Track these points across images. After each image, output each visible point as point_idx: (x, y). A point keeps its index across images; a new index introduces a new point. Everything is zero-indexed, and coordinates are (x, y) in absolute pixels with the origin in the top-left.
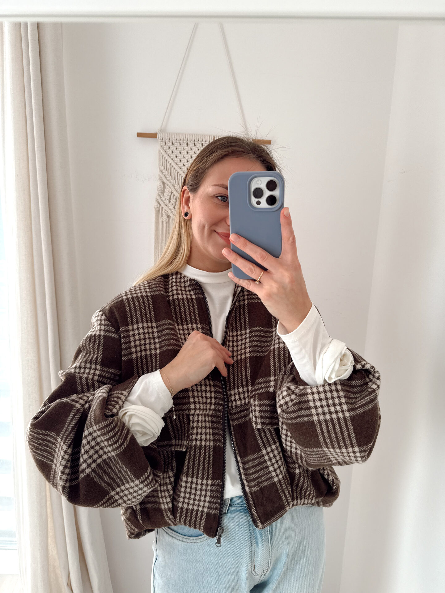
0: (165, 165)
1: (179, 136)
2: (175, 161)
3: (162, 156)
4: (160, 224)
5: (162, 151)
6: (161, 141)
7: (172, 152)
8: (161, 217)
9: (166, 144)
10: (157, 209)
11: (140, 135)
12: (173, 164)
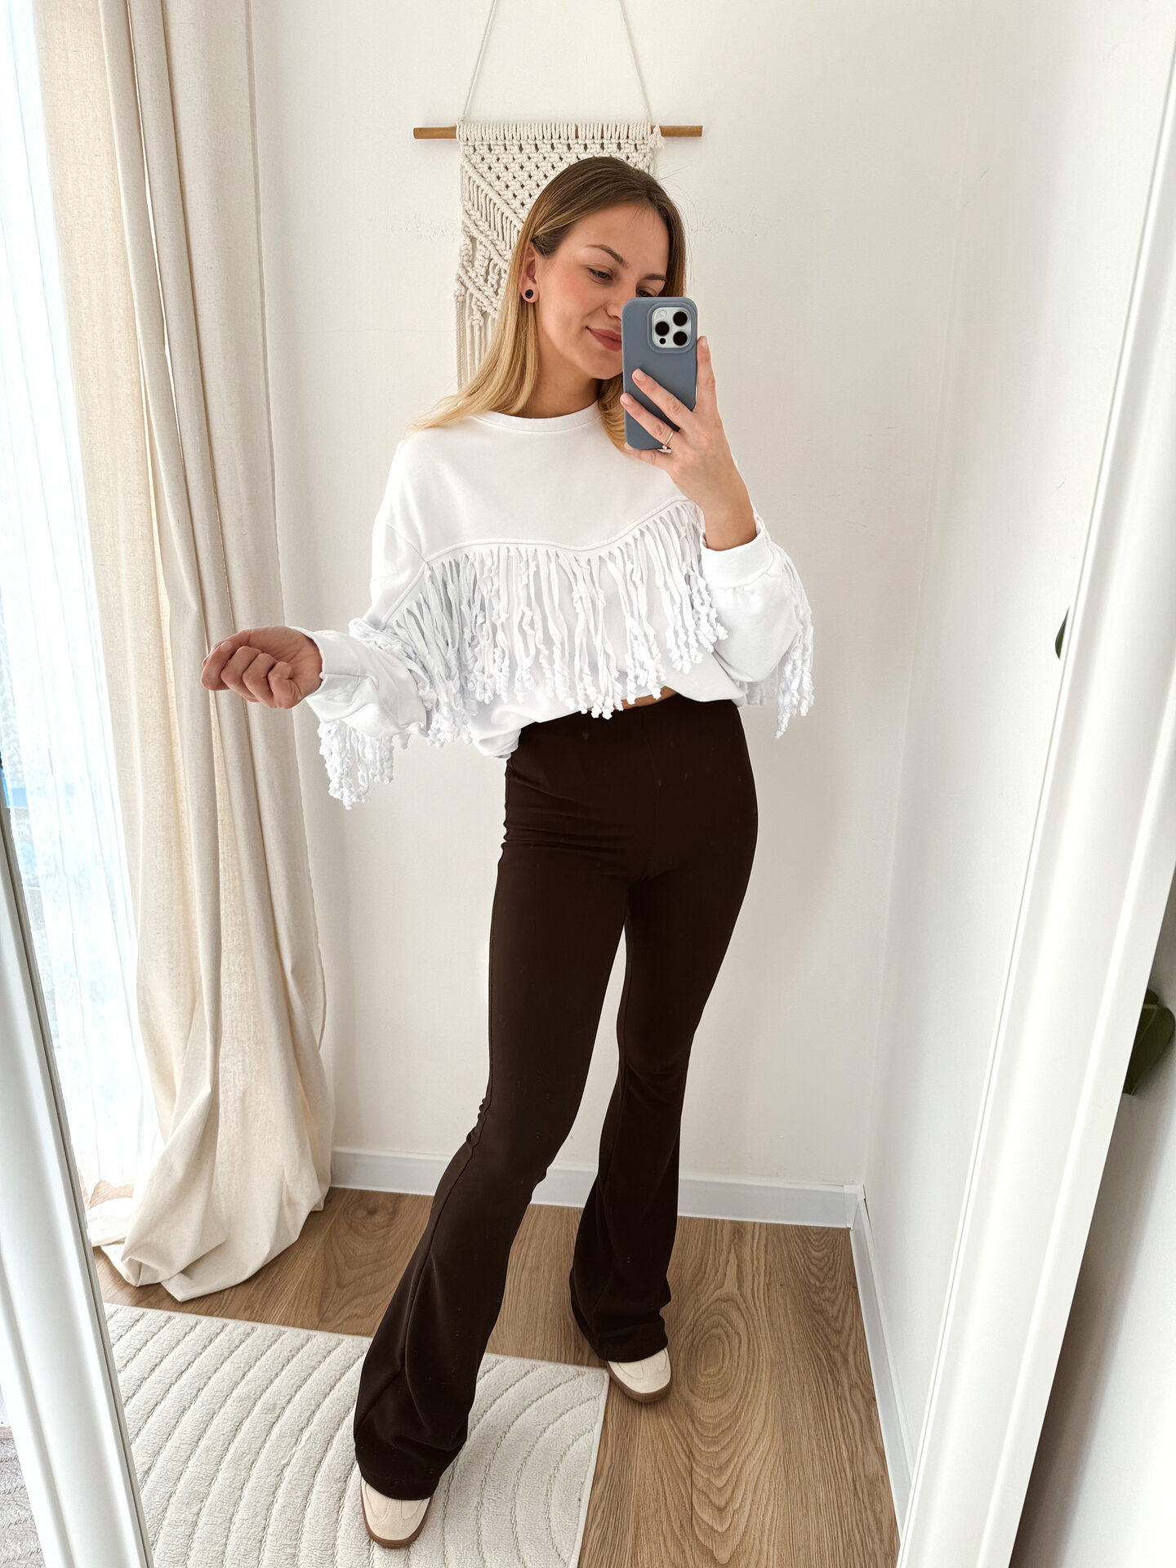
0: (476, 197)
1: (502, 130)
2: (496, 189)
3: (467, 177)
4: (468, 330)
5: (467, 167)
6: (465, 143)
7: (490, 168)
8: (469, 317)
9: (475, 150)
10: (460, 299)
11: (419, 133)
12: (492, 195)
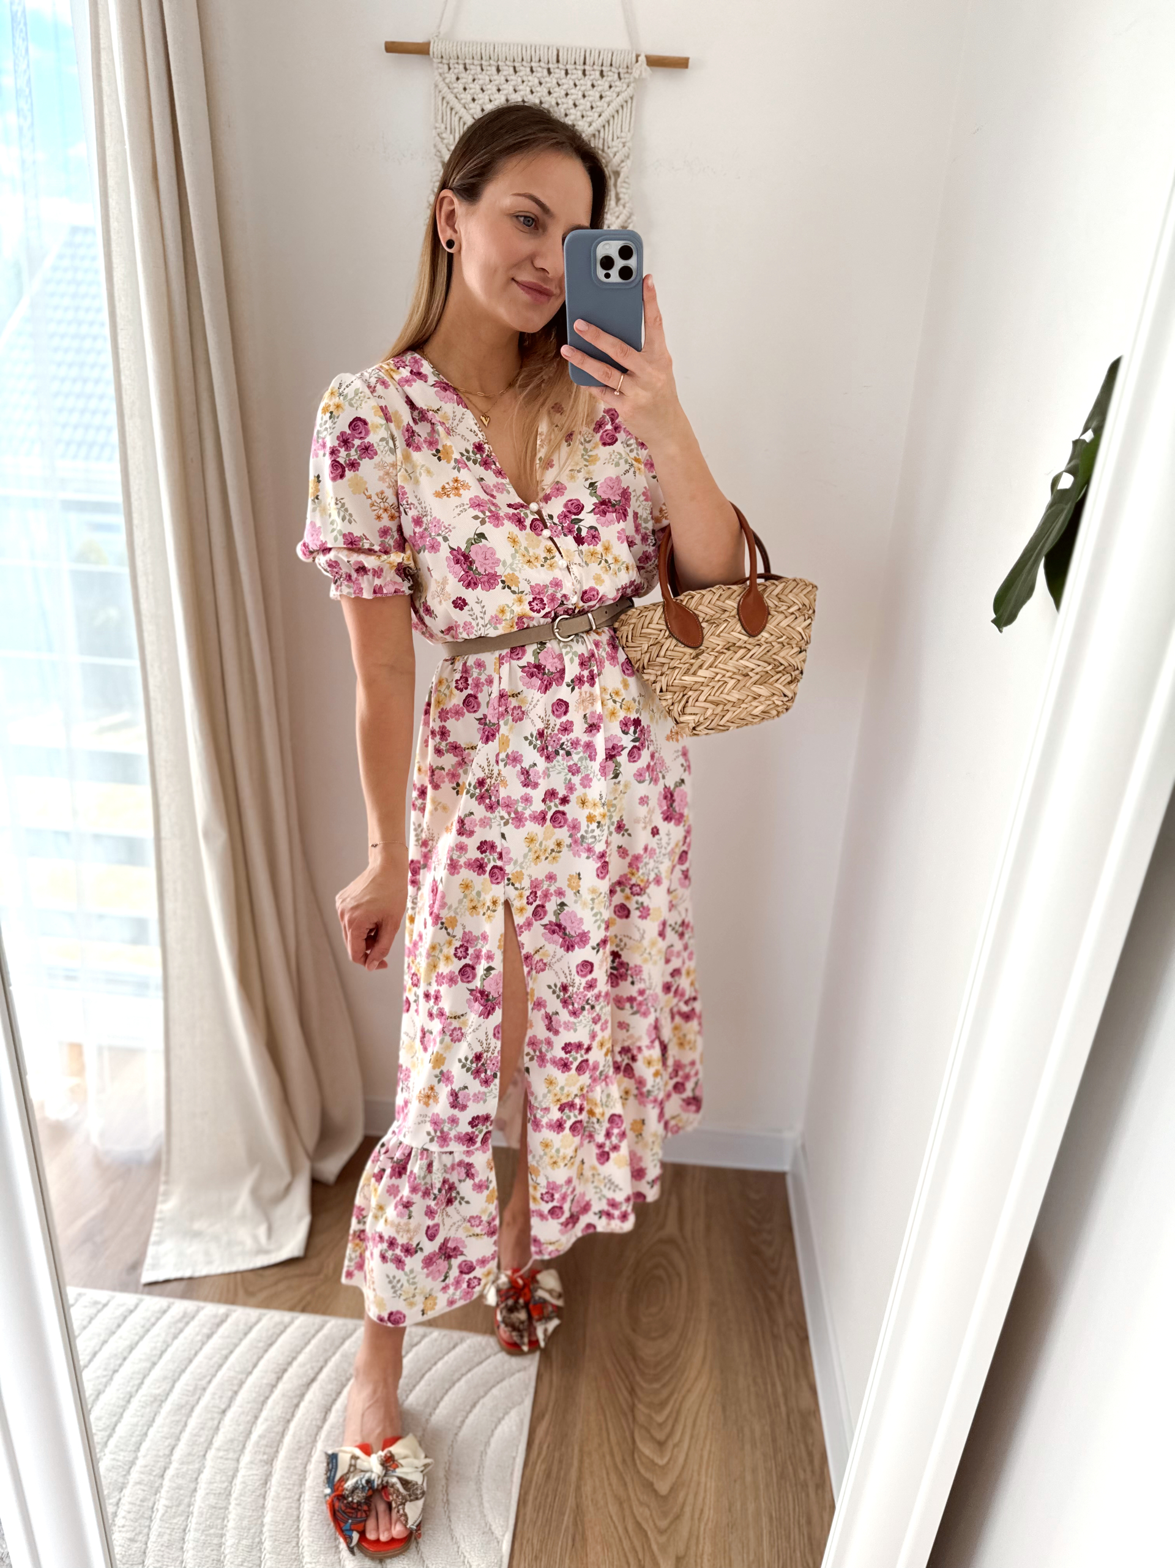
0: (449, 120)
1: (479, 49)
2: (471, 112)
3: (440, 98)
5: (442, 85)
6: (440, 60)
7: (465, 89)
11: (391, 47)
